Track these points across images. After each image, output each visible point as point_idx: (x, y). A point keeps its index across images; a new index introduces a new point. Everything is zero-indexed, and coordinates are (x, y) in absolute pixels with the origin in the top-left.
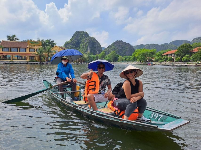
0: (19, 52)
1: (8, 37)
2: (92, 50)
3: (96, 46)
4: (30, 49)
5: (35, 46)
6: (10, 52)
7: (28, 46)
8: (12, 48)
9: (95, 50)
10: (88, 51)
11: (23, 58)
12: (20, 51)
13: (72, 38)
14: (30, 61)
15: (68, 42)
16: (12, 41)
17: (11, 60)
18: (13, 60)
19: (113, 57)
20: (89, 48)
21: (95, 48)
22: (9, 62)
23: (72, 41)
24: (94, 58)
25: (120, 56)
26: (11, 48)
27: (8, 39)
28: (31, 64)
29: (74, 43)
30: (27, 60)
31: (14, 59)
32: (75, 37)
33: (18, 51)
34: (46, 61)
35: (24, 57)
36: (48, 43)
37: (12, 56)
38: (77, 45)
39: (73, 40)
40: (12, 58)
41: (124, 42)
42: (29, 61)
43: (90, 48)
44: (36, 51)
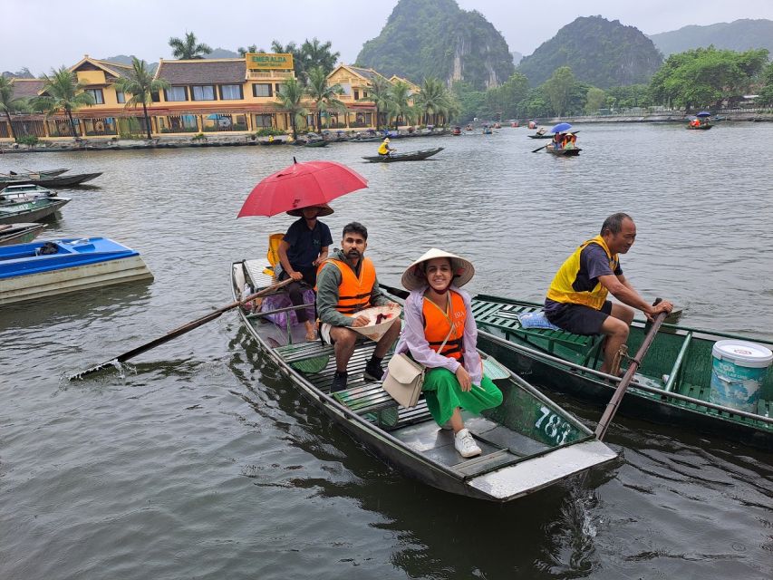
0: (219, 102)
1: (175, 43)
2: (469, 69)
3: (488, 48)
4: (254, 86)
5: (272, 72)
6: (190, 103)
7: (248, 74)
8: (195, 88)
9: (483, 68)
10: (453, 75)
11: (235, 122)
12: (222, 99)
13: (388, 24)
14: (260, 134)
15: (375, 41)
16: (190, 58)
17: (198, 134)
18: (204, 133)
19: (561, 92)
20: (457, 61)
21: (484, 57)
22: (194, 139)
23: (390, 39)
24: (479, 106)
25: (594, 90)
26: (192, 86)
27: (176, 54)
28: (266, 144)
29: (399, 44)
30: (249, 132)
31: (207, 129)
32: (401, 18)
33: (215, 99)
34: (314, 128)
35: (238, 118)
36: (309, 57)
37: (198, 118)
38: (407, 53)
39: (394, 32)
40: (200, 127)
41: (610, 20)
42: (255, 132)
43: (463, 59)
44: (274, 94)
